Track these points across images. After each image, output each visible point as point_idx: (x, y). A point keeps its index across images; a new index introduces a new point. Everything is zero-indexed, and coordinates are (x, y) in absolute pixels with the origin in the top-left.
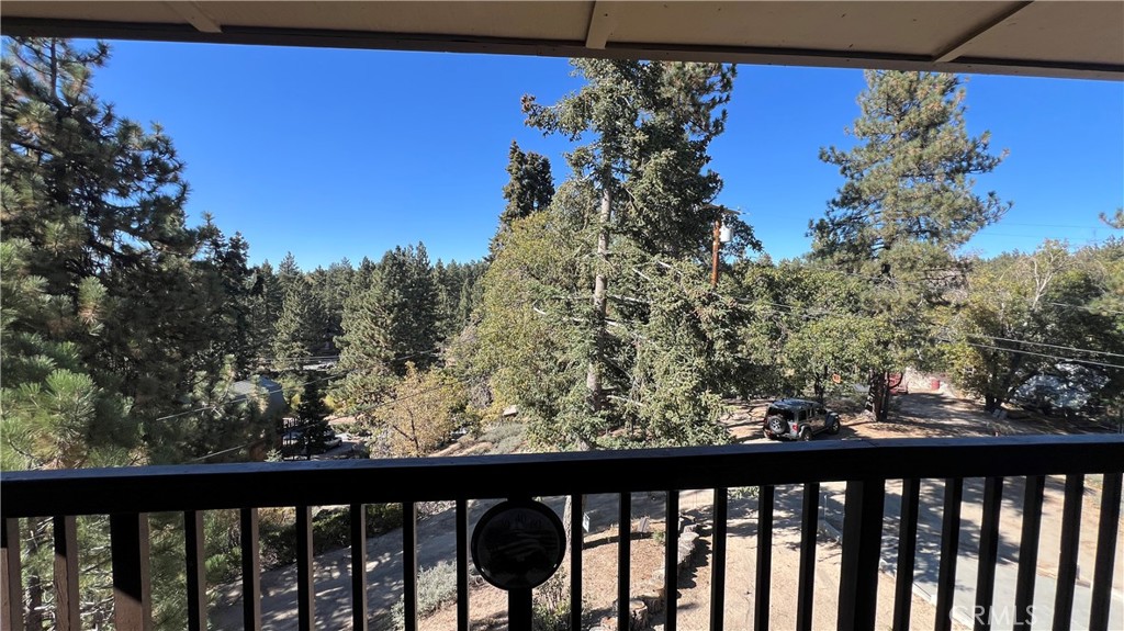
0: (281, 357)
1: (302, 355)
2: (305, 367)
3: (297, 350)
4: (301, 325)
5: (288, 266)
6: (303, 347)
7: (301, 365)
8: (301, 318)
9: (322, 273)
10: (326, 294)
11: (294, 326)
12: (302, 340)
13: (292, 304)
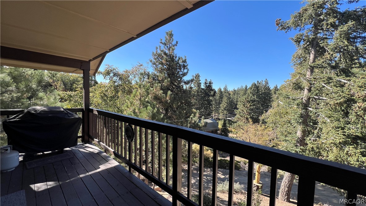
0: (221, 114)
1: (226, 114)
2: (227, 118)
3: (225, 113)
4: (227, 106)
5: (225, 89)
6: (227, 112)
7: (226, 117)
8: (227, 104)
9: (235, 91)
10: (235, 97)
11: (225, 106)
12: (227, 110)
13: (225, 99)
